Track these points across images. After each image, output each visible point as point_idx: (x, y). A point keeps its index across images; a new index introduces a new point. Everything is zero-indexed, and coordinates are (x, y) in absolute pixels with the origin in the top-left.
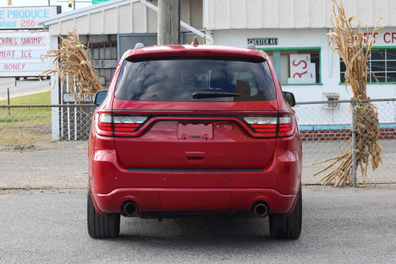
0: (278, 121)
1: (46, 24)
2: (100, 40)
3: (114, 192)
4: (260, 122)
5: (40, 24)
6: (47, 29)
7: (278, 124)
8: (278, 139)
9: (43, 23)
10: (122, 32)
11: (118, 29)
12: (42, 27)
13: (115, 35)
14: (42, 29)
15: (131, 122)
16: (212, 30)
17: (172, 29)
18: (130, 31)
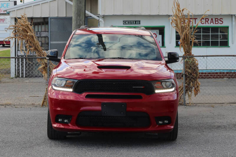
1: (8, 11)
2: (39, 21)
5: (4, 11)
6: (8, 14)
9: (6, 11)
10: (51, 16)
11: (49, 15)
12: (5, 13)
13: (47, 18)
14: (6, 14)
16: (103, 16)
17: (81, 15)
18: (56, 16)
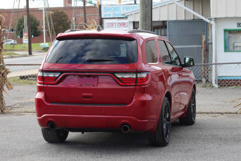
0: (137, 76)
1: (126, 15)
2: (158, 24)
3: (43, 116)
4: (125, 77)
5: (122, 15)
6: (126, 18)
7: (137, 78)
8: (137, 87)
9: (124, 14)
11: (168, 18)
12: (123, 16)
13: (166, 21)
15: (52, 76)
16: (215, 18)
